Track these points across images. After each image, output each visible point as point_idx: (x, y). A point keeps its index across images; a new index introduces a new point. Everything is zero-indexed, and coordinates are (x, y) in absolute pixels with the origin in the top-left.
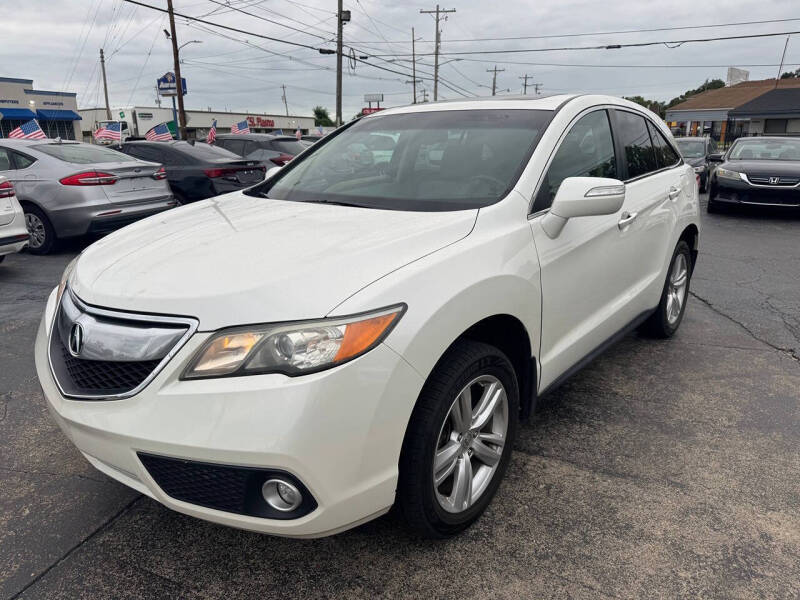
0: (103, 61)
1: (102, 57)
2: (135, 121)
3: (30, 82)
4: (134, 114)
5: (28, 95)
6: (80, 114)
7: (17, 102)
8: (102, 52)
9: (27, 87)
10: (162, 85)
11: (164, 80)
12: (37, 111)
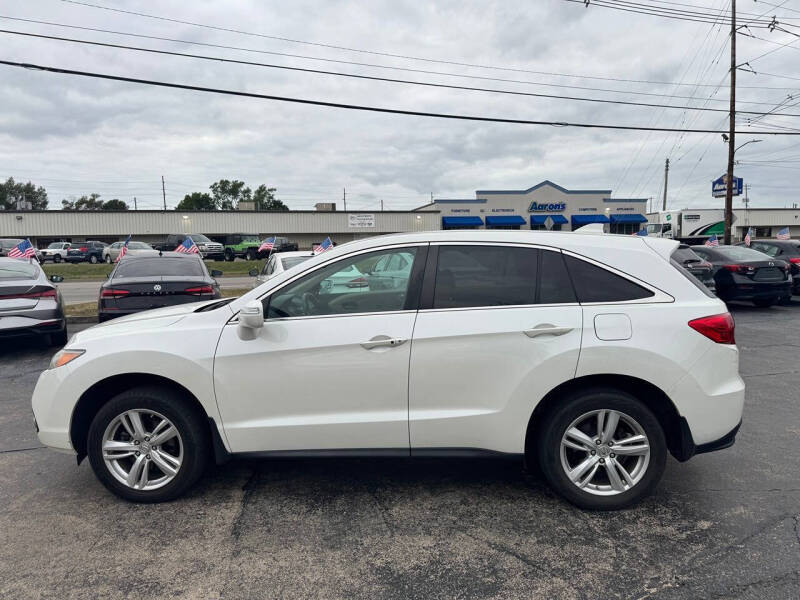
0: (667, 170)
1: (667, 166)
2: (680, 223)
3: (610, 192)
4: (680, 217)
5: (606, 204)
6: (647, 217)
7: (595, 209)
8: (667, 161)
9: (606, 196)
10: (717, 187)
11: (720, 181)
12: (611, 216)
